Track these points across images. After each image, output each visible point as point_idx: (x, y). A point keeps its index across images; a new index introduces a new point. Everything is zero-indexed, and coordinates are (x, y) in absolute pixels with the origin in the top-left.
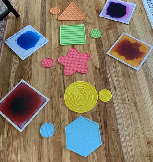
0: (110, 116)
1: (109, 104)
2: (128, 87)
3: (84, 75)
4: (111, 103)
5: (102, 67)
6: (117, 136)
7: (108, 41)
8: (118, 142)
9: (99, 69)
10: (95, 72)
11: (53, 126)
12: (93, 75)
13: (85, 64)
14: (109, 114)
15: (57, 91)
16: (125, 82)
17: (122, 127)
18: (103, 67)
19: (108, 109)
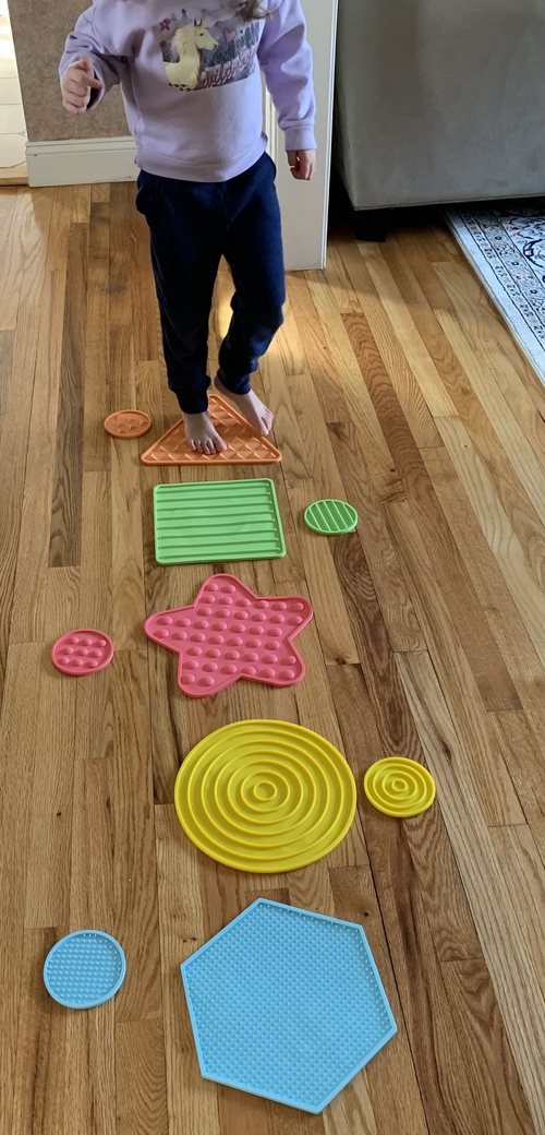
0: (430, 890)
1: (418, 827)
2: (514, 747)
3: (278, 693)
4: (431, 821)
5: (370, 656)
6: (475, 989)
7: (391, 547)
8: (487, 1019)
9: (358, 667)
10: (337, 680)
11: (117, 944)
12: (325, 694)
13: (286, 643)
14: (425, 878)
15: (140, 772)
16: (496, 725)
17: (498, 941)
18: (376, 658)
19: (419, 855)
